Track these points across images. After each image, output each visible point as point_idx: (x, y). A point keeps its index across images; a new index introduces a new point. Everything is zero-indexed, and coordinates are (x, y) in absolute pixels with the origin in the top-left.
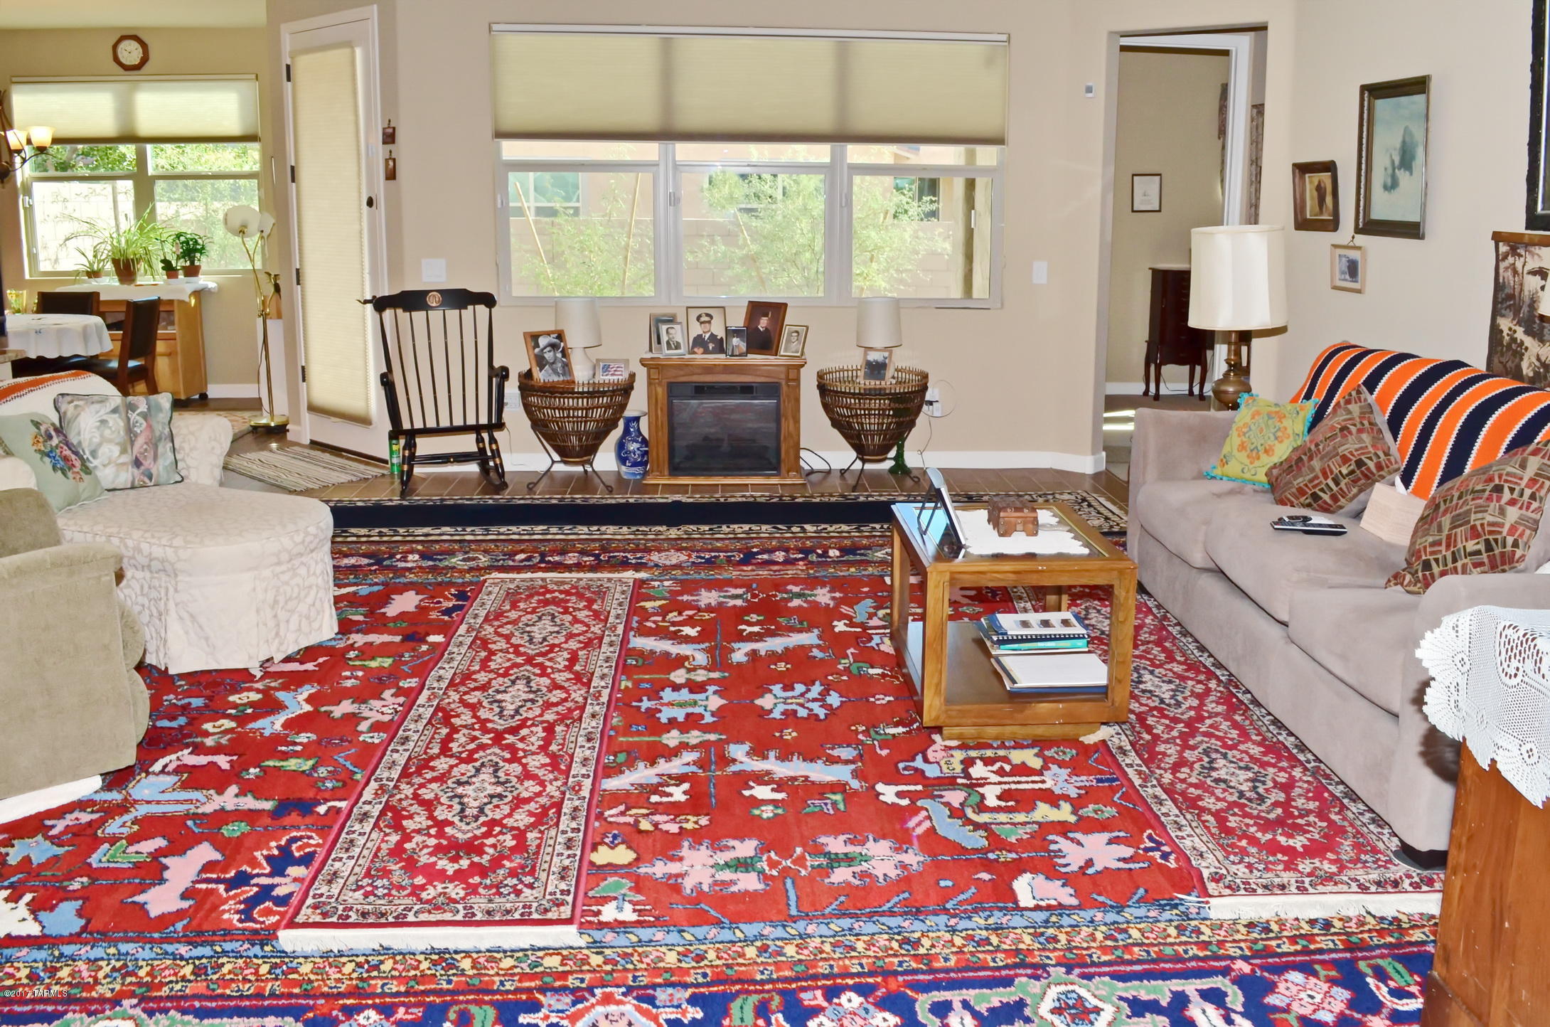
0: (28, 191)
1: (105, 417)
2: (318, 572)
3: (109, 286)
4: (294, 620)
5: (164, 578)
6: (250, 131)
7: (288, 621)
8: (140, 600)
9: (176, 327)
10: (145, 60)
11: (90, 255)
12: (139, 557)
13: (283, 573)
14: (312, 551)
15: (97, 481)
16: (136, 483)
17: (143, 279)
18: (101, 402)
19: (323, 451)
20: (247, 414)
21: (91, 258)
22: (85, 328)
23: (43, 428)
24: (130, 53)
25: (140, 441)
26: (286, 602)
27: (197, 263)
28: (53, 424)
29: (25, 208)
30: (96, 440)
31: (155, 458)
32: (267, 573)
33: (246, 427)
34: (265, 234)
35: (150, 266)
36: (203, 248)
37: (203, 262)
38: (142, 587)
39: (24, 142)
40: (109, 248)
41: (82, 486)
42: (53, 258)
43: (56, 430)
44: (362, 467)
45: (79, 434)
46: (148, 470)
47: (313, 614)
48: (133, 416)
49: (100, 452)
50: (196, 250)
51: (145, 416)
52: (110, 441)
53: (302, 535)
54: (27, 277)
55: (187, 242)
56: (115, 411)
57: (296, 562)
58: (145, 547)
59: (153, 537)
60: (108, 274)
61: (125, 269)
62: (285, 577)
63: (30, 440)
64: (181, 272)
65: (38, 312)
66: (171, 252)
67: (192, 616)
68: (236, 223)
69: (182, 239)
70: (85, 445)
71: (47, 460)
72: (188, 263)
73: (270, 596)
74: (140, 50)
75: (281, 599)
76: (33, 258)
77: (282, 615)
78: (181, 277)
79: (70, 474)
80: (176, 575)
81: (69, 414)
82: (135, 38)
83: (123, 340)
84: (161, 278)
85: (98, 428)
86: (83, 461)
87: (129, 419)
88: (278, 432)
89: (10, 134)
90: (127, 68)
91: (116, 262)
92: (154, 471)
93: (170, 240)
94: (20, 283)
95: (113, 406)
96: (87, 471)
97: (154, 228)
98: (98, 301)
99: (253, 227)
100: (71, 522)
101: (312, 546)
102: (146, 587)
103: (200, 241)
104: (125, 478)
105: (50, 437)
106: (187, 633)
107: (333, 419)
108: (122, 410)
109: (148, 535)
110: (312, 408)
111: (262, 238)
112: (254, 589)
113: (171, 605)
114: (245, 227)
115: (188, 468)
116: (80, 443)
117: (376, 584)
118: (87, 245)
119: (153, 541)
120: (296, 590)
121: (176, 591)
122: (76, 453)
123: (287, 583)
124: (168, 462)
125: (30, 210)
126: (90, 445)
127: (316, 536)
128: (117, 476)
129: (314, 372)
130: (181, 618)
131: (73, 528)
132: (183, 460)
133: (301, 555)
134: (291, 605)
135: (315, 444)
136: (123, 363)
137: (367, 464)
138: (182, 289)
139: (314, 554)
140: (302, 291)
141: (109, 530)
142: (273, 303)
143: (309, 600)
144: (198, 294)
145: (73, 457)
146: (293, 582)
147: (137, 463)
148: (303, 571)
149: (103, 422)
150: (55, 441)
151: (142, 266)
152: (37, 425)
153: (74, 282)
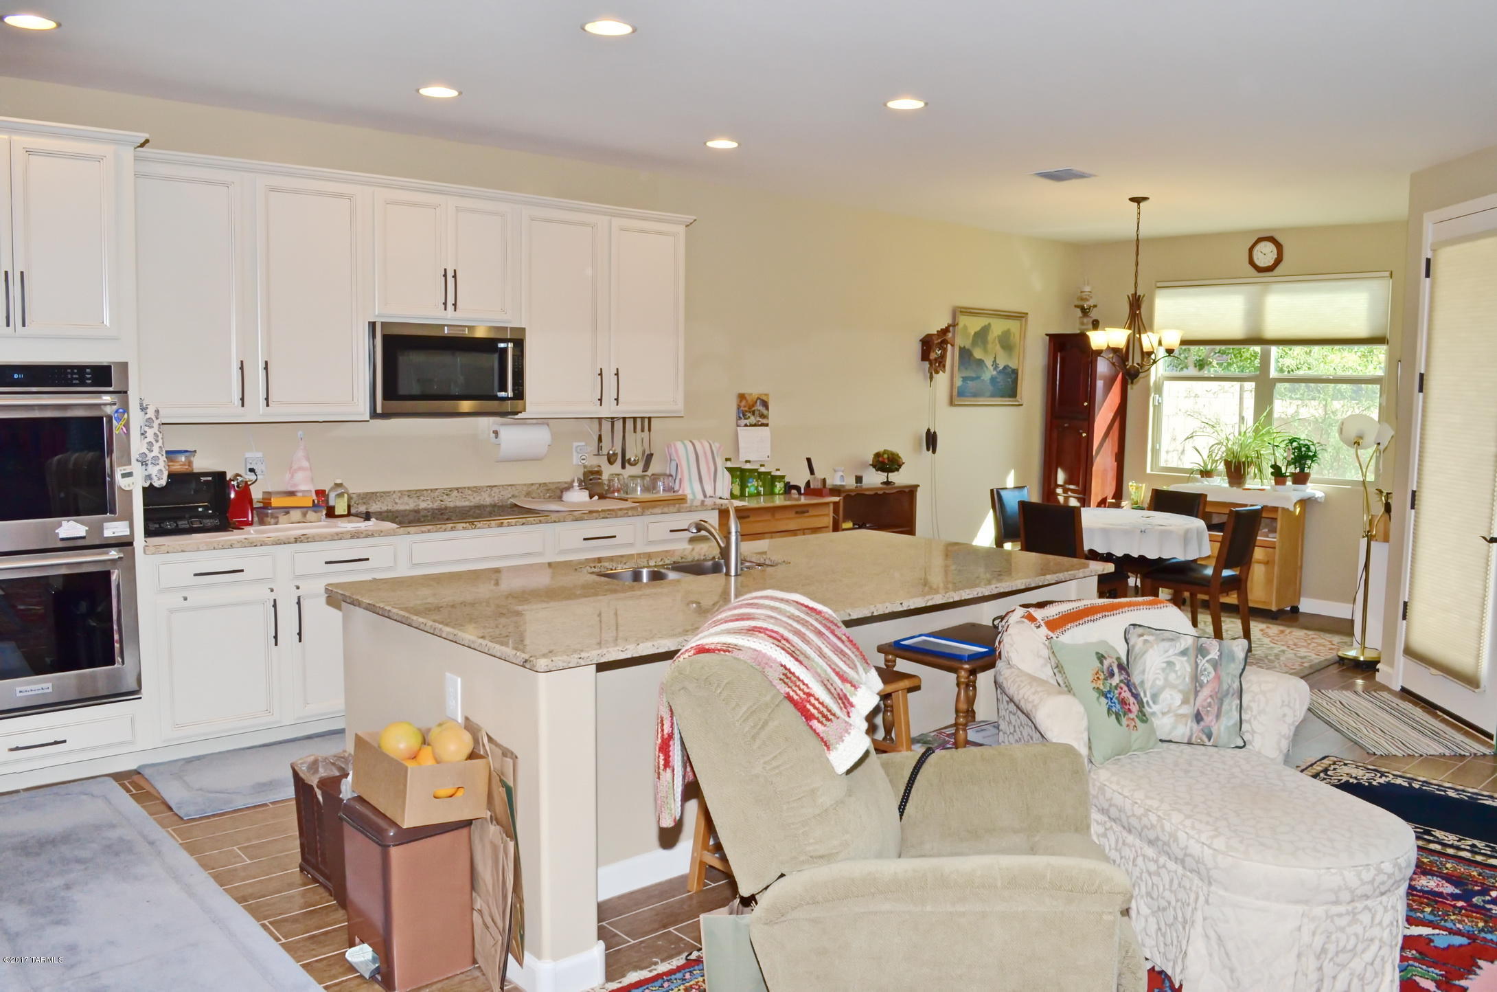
0: (1159, 390)
1: (1172, 659)
2: (1386, 922)
3: (1218, 488)
4: (1343, 977)
5: (1196, 881)
6: (1377, 333)
7: (1334, 978)
8: (1167, 894)
9: (1277, 535)
10: (1278, 261)
11: (1205, 454)
12: (1174, 846)
13: (1340, 915)
14: (1382, 894)
15: (1153, 731)
16: (1193, 740)
17: (1252, 483)
18: (1172, 640)
19: (1416, 704)
20: (1336, 639)
21: (1205, 457)
22: (1187, 532)
23: (1106, 663)
24: (1265, 255)
25: (1205, 693)
26: (1337, 954)
27: (1306, 470)
28: (1118, 659)
29: (1154, 406)
30: (1160, 683)
31: (1218, 716)
32: (1319, 911)
33: (1331, 655)
34: (1382, 447)
35: (1260, 471)
36: (1315, 456)
37: (1314, 470)
38: (1171, 881)
39: (1155, 344)
40: (1224, 449)
41: (1135, 734)
42: (1181, 449)
43: (1121, 667)
44: (1459, 737)
45: (1143, 672)
46: (1209, 727)
47: (1369, 975)
48: (1203, 662)
49: (1162, 697)
50: (1307, 457)
51: (1215, 664)
52: (1173, 687)
53: (1373, 872)
54: (1148, 471)
55: (1299, 448)
56: (1184, 653)
57: (1359, 905)
58: (1181, 836)
59: (1193, 828)
60: (1219, 474)
61: (1236, 471)
62: (1342, 922)
63: (1090, 676)
64: (1289, 478)
65: (1149, 509)
66: (1282, 456)
67: (1219, 938)
68: (1352, 433)
69: (1295, 444)
70: (1148, 685)
71: (1104, 701)
72: (1298, 470)
73: (1318, 941)
74: (1275, 251)
75: (1332, 948)
76: (1156, 453)
77: (1329, 969)
78: (1289, 483)
79: (1124, 721)
80: (1210, 883)
81: (1137, 649)
82: (1272, 239)
83: (1222, 543)
84: (1269, 482)
85: (1163, 670)
86: (1141, 704)
87: (1197, 665)
88: (1368, 668)
89: (1144, 337)
90: (1260, 270)
91: (1228, 464)
92: (1214, 731)
93: (1283, 445)
94: (1142, 476)
95: (1182, 648)
96: (1143, 717)
97: (1268, 432)
98: (1206, 502)
99: (1370, 438)
100: (1114, 779)
101: (1383, 889)
102: (1176, 882)
103: (1312, 448)
104: (1182, 731)
105: (1112, 675)
106: (1210, 955)
107: (1434, 671)
108: (1192, 653)
109: (1188, 822)
110: (1409, 652)
111: (1377, 450)
112: (1299, 929)
113: (1199, 916)
114: (1361, 438)
115: (1253, 732)
116: (1142, 682)
117: (1459, 933)
118: (1204, 443)
119: (1192, 833)
120: (1353, 941)
121: (1207, 902)
122: (1136, 696)
123: (1342, 929)
124: (1232, 722)
125: (1158, 407)
126: (1152, 686)
127: (1390, 876)
128: (1174, 728)
129: (1416, 611)
130: (1207, 936)
131: (1115, 787)
132: (1249, 722)
133: (1367, 897)
134: (1342, 958)
135: (1406, 694)
136: (1217, 571)
137: (1467, 734)
138: (1289, 495)
139: (1384, 898)
140: (1416, 517)
141: (1149, 802)
142: (1381, 526)
143: (1368, 956)
144: (1305, 503)
145: (1132, 700)
146: (1350, 930)
147: (1198, 717)
148: (1365, 918)
149: (1170, 664)
150: (1116, 680)
151: (1252, 470)
152: (1101, 658)
153: (1188, 480)
